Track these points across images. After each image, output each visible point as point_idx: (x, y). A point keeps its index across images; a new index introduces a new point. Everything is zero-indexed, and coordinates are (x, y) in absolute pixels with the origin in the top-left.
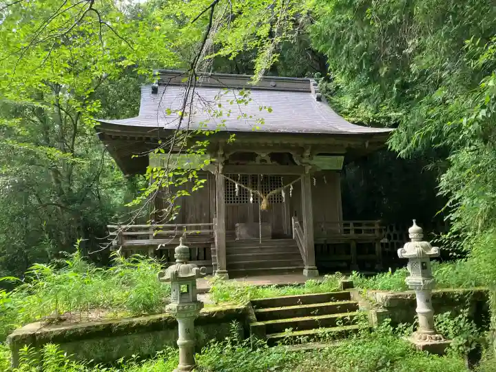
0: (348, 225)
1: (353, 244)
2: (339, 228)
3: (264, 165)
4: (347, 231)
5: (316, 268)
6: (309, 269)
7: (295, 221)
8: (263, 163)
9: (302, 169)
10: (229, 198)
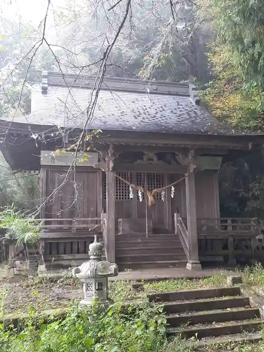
0: (226, 221)
1: (231, 240)
2: (217, 225)
3: (151, 164)
4: (226, 228)
5: (199, 262)
6: (193, 263)
7: (177, 217)
8: (150, 162)
9: (186, 168)
10: (118, 194)
